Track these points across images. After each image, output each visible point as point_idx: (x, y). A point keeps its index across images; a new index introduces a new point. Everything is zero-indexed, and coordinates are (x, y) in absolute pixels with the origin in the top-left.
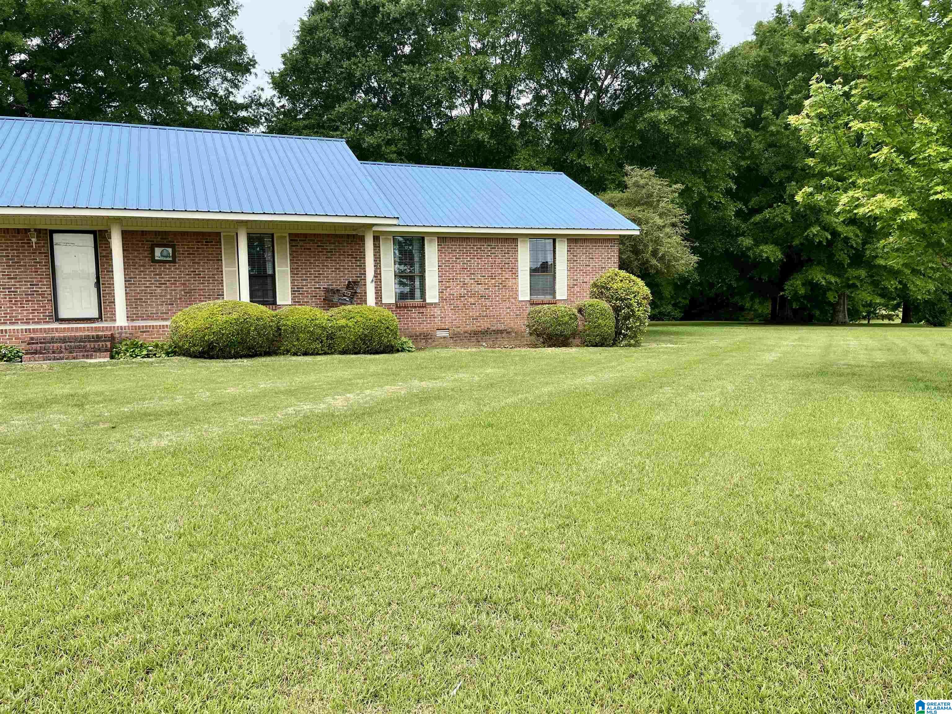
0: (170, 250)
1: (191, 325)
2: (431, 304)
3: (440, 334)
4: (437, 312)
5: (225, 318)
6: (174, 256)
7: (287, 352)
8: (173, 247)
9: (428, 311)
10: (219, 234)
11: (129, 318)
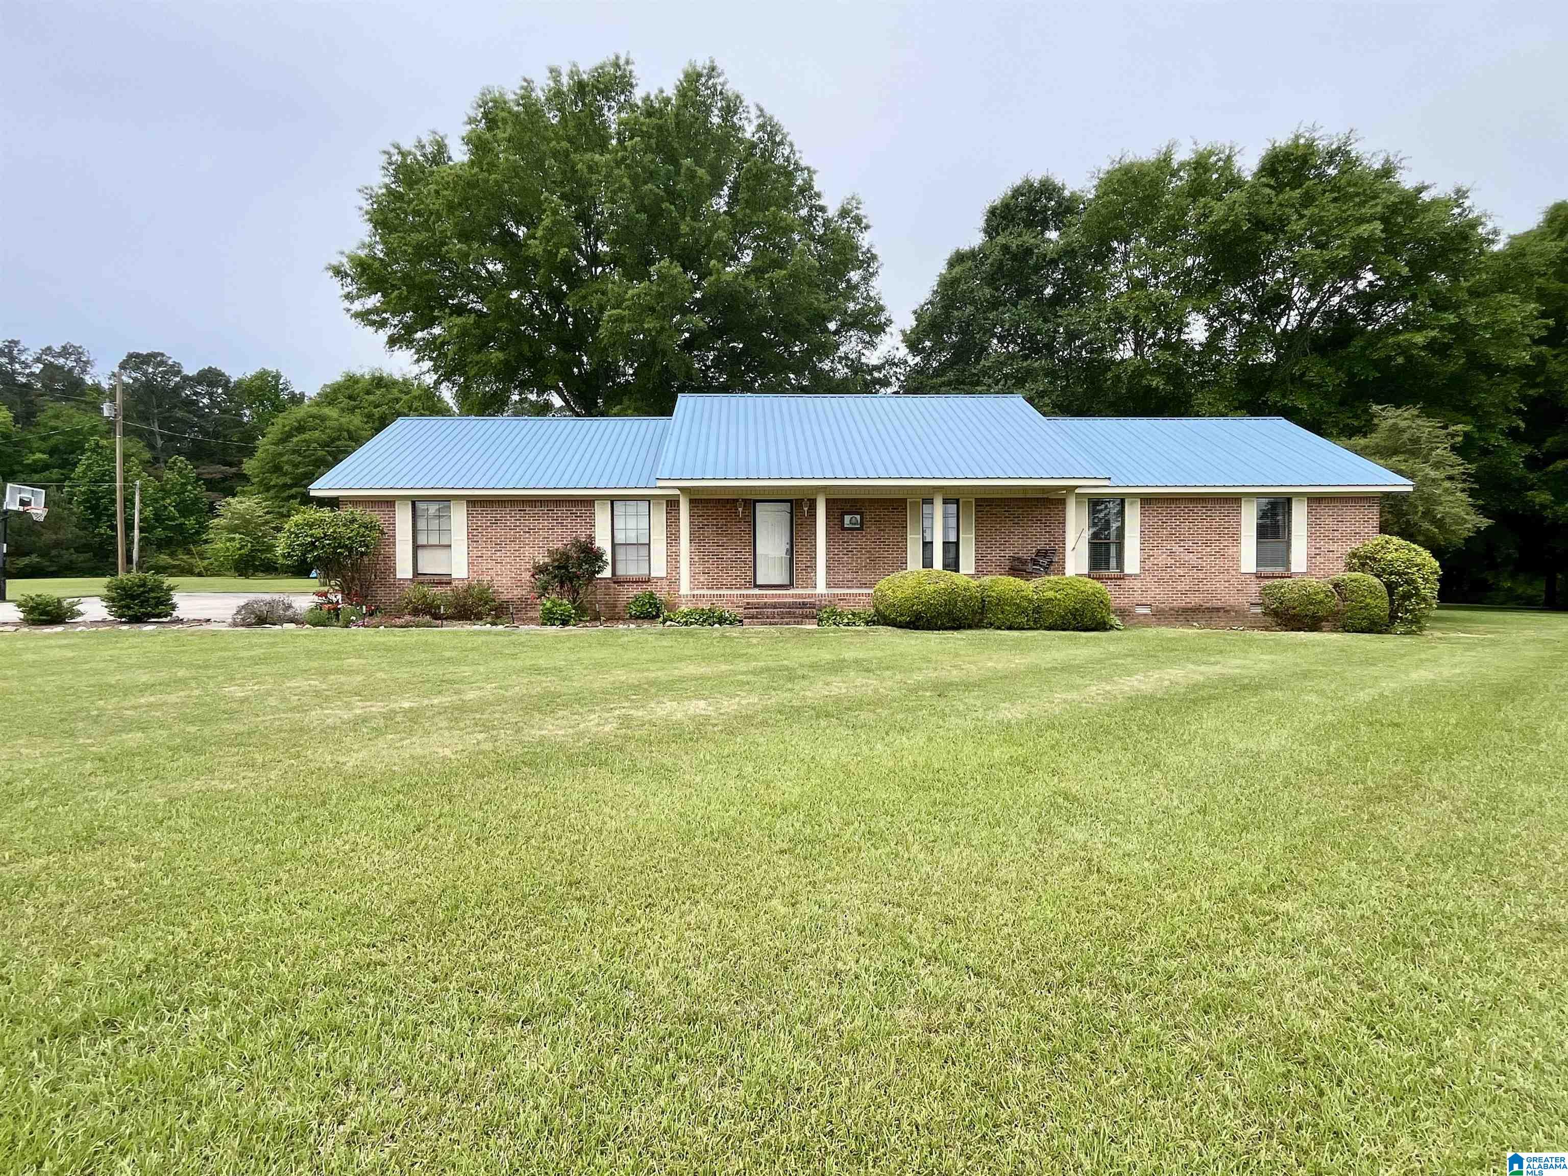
0: (858, 517)
1: (899, 594)
2: (1131, 575)
3: (1141, 610)
4: (1137, 584)
5: (932, 587)
6: (862, 523)
7: (991, 625)
8: (861, 514)
9: (1126, 583)
10: (904, 501)
11: (828, 586)
